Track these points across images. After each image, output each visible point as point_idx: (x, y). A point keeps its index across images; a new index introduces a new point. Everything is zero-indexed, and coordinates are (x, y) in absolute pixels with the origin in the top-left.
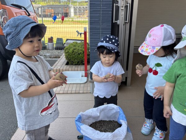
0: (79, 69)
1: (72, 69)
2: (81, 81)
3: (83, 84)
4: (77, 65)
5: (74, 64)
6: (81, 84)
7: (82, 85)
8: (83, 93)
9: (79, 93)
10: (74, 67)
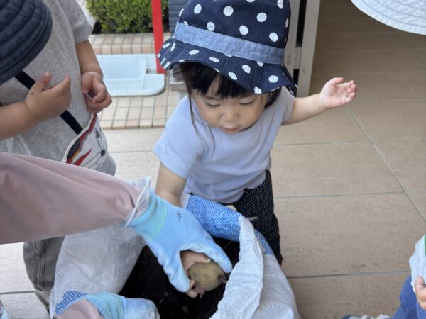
0: (136, 47)
1: (114, 47)
2: (143, 88)
3: (153, 98)
4: (131, 35)
5: (119, 29)
6: (145, 99)
7: (149, 102)
8: (152, 127)
9: (139, 127)
10: (118, 39)
